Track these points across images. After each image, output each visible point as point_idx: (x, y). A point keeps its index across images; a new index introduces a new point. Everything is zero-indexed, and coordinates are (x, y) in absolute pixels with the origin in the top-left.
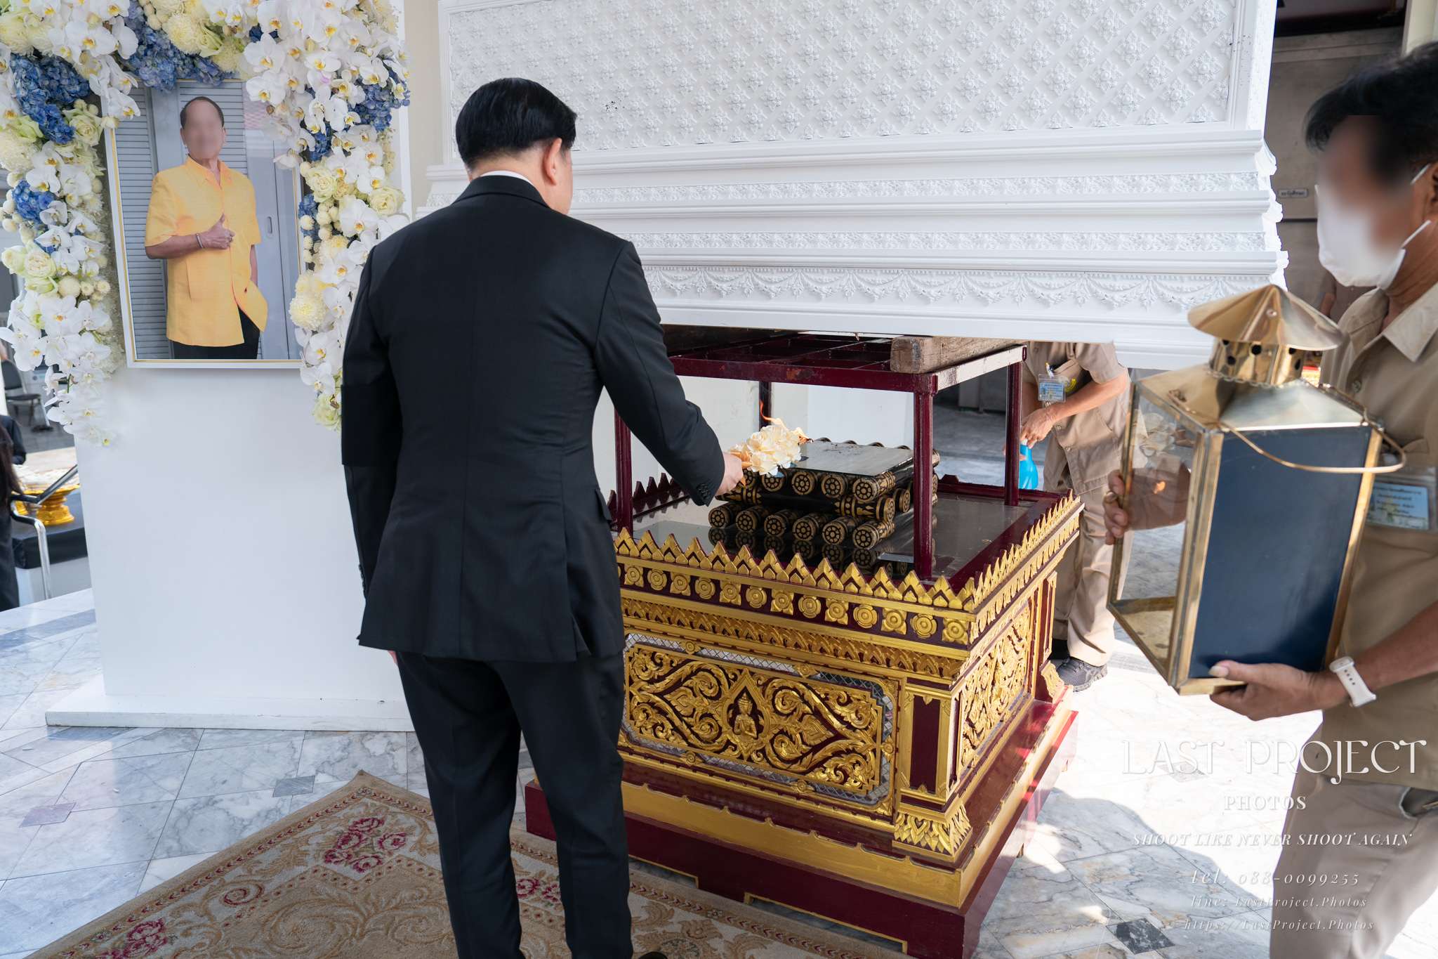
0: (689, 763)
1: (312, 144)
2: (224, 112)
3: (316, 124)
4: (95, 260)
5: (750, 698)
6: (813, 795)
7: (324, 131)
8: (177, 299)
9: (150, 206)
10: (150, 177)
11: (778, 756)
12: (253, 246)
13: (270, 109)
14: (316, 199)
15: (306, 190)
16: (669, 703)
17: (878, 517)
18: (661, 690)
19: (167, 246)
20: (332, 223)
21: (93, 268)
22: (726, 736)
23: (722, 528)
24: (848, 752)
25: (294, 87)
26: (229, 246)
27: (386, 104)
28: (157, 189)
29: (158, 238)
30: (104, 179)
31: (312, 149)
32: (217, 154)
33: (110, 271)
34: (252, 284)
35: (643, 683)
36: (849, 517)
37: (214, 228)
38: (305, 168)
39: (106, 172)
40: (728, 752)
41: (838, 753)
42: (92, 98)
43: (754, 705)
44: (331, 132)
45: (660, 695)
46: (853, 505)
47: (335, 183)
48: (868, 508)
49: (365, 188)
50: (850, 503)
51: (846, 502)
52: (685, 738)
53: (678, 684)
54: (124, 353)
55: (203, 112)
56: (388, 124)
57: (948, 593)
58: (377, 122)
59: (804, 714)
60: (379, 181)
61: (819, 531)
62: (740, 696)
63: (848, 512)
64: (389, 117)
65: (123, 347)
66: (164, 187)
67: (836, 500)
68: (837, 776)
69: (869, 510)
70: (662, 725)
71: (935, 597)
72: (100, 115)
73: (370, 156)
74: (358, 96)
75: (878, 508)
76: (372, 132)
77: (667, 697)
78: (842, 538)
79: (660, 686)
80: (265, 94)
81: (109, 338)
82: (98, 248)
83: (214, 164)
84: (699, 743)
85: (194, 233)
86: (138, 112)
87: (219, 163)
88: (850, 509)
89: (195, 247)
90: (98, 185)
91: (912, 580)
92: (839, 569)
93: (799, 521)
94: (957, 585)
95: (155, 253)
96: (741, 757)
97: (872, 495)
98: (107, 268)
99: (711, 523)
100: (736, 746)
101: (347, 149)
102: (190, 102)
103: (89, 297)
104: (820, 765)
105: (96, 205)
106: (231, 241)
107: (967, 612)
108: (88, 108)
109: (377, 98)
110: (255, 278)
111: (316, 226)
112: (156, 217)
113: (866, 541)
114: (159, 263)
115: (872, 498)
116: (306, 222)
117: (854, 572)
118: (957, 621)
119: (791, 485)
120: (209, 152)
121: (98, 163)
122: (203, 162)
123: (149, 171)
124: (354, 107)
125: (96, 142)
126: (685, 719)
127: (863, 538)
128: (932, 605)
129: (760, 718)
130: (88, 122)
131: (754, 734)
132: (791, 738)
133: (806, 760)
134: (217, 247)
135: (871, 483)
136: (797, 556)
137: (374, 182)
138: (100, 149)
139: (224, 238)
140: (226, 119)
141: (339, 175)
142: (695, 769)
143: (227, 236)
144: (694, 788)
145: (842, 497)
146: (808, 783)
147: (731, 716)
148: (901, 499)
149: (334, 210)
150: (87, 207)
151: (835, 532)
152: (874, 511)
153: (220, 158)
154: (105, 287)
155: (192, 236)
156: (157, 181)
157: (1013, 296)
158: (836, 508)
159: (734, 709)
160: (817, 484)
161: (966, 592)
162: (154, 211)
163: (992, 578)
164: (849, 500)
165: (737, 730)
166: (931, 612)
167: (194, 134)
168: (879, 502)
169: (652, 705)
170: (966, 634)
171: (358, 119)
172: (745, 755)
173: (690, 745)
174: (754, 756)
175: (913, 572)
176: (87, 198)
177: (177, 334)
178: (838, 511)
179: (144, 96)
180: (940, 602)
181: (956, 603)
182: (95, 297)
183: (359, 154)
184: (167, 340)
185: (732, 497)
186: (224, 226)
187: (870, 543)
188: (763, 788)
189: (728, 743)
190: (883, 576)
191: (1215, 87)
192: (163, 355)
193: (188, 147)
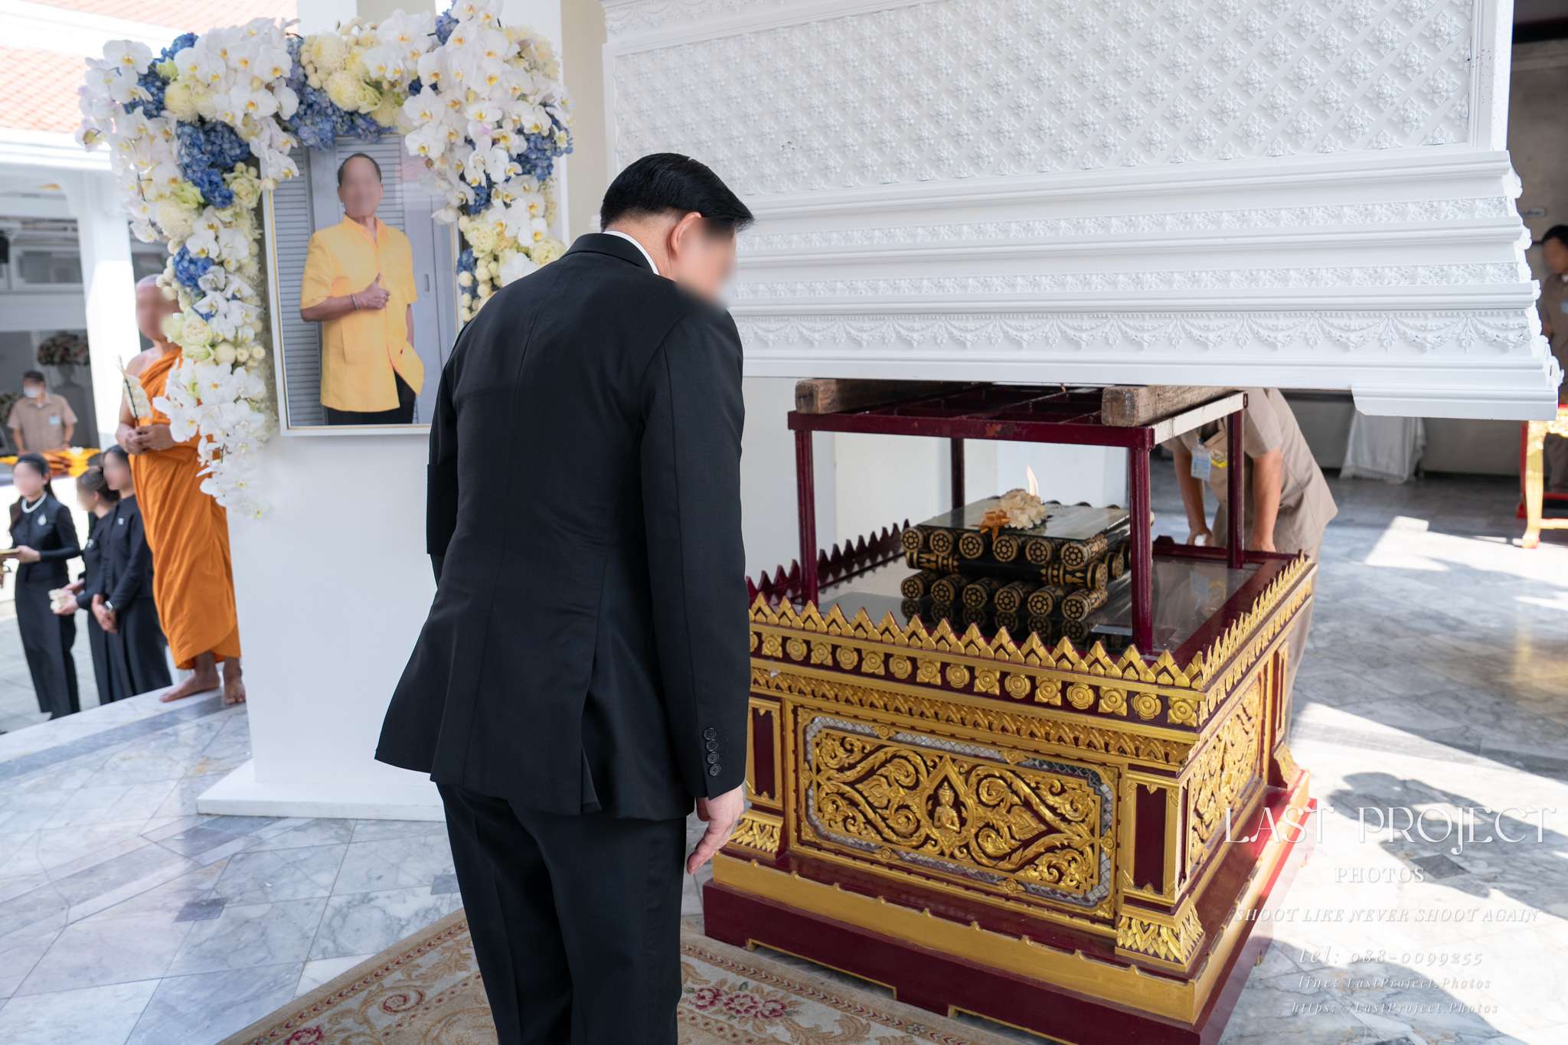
0: (884, 860)
1: (471, 199)
2: (382, 168)
3: (476, 177)
4: (251, 324)
5: (951, 787)
6: (1023, 896)
7: (484, 183)
8: (331, 363)
9: (307, 268)
10: (306, 237)
11: (984, 853)
12: (409, 306)
13: (429, 162)
14: (476, 254)
15: (465, 245)
16: (861, 793)
17: (1089, 585)
18: (851, 779)
19: (322, 308)
20: (492, 279)
21: (249, 333)
22: (923, 831)
23: (916, 599)
24: (1063, 847)
25: (453, 139)
26: (384, 305)
27: (548, 153)
28: (312, 250)
29: (313, 300)
30: (261, 242)
31: (471, 202)
32: (374, 211)
33: (265, 337)
34: (408, 345)
35: (832, 771)
36: (1057, 585)
37: (369, 289)
38: (464, 222)
39: (263, 235)
40: (929, 847)
41: (1051, 849)
42: (252, 161)
43: (956, 796)
44: (491, 184)
45: (852, 784)
46: (1061, 572)
47: (495, 237)
48: (1078, 574)
49: (526, 241)
50: (1058, 570)
51: (1053, 569)
52: (879, 832)
53: (871, 772)
54: (277, 420)
55: (361, 169)
56: (550, 173)
57: (1174, 669)
58: (539, 171)
59: (1012, 806)
60: (540, 233)
61: (1024, 601)
62: (940, 786)
63: (1056, 580)
64: (550, 166)
65: (277, 414)
66: (319, 247)
67: (1042, 567)
68: (1051, 874)
69: (1080, 578)
70: (854, 818)
71: (1158, 674)
72: (259, 177)
73: (531, 207)
74: (519, 145)
75: (1089, 575)
76: (533, 182)
77: (858, 786)
78: (1050, 609)
79: (851, 775)
80: (423, 148)
81: (263, 406)
82: (254, 311)
83: (370, 221)
84: (895, 838)
85: (349, 294)
86: (296, 172)
87: (375, 219)
88: (1058, 576)
89: (351, 308)
90: (255, 248)
91: (1133, 654)
92: (1050, 643)
93: (1001, 590)
94: (1184, 659)
95: (309, 315)
96: (942, 854)
97: (1082, 561)
98: (262, 333)
99: (904, 594)
100: (936, 841)
101: (508, 201)
102: (347, 160)
103: (244, 364)
104: (1031, 862)
105: (253, 269)
106: (387, 300)
107: (1196, 690)
108: (247, 171)
109: (539, 146)
110: (411, 338)
111: (475, 283)
112: (312, 279)
113: (1077, 611)
114: (313, 326)
115: (1082, 564)
116: (465, 278)
117: (1067, 646)
118: (1184, 701)
119: (991, 551)
120: (366, 209)
121: (255, 226)
122: (360, 219)
123: (306, 231)
124: (515, 157)
125: (254, 204)
126: (879, 811)
127: (1074, 609)
128: (1156, 683)
129: (963, 809)
130: (247, 184)
131: (956, 828)
132: (998, 831)
133: (1016, 857)
134: (372, 308)
135: (1081, 547)
136: (1003, 630)
137: (535, 235)
138: (258, 212)
139: (380, 297)
140: (383, 175)
141: (499, 229)
142: (891, 867)
143: (383, 295)
144: (890, 887)
145: (1048, 563)
146: (1018, 882)
147: (930, 807)
148: (1114, 565)
149: (493, 265)
150: (245, 270)
151: (1042, 603)
152: (1084, 578)
153: (377, 215)
154: (260, 352)
155: (347, 297)
156: (313, 241)
157: (1236, 339)
158: (1042, 575)
159: (934, 800)
160: (1021, 549)
161: (1194, 668)
162: (310, 271)
163: (1221, 651)
164: (1056, 566)
165: (937, 824)
166: (1154, 691)
167: (350, 191)
168: (1090, 569)
169: (842, 795)
170: (1194, 715)
171: (518, 168)
172: (947, 852)
173: (885, 840)
174: (957, 852)
175: (1133, 646)
176: (245, 261)
177: (330, 401)
178: (1044, 579)
179: (303, 156)
180: (1165, 679)
181: (1184, 680)
182: (250, 363)
183: (520, 205)
184: (320, 406)
185: (926, 565)
186: (380, 285)
187: (1081, 614)
188: (967, 888)
189: (928, 838)
190: (1099, 651)
191: (1454, 105)
192: (317, 421)
193: (345, 206)
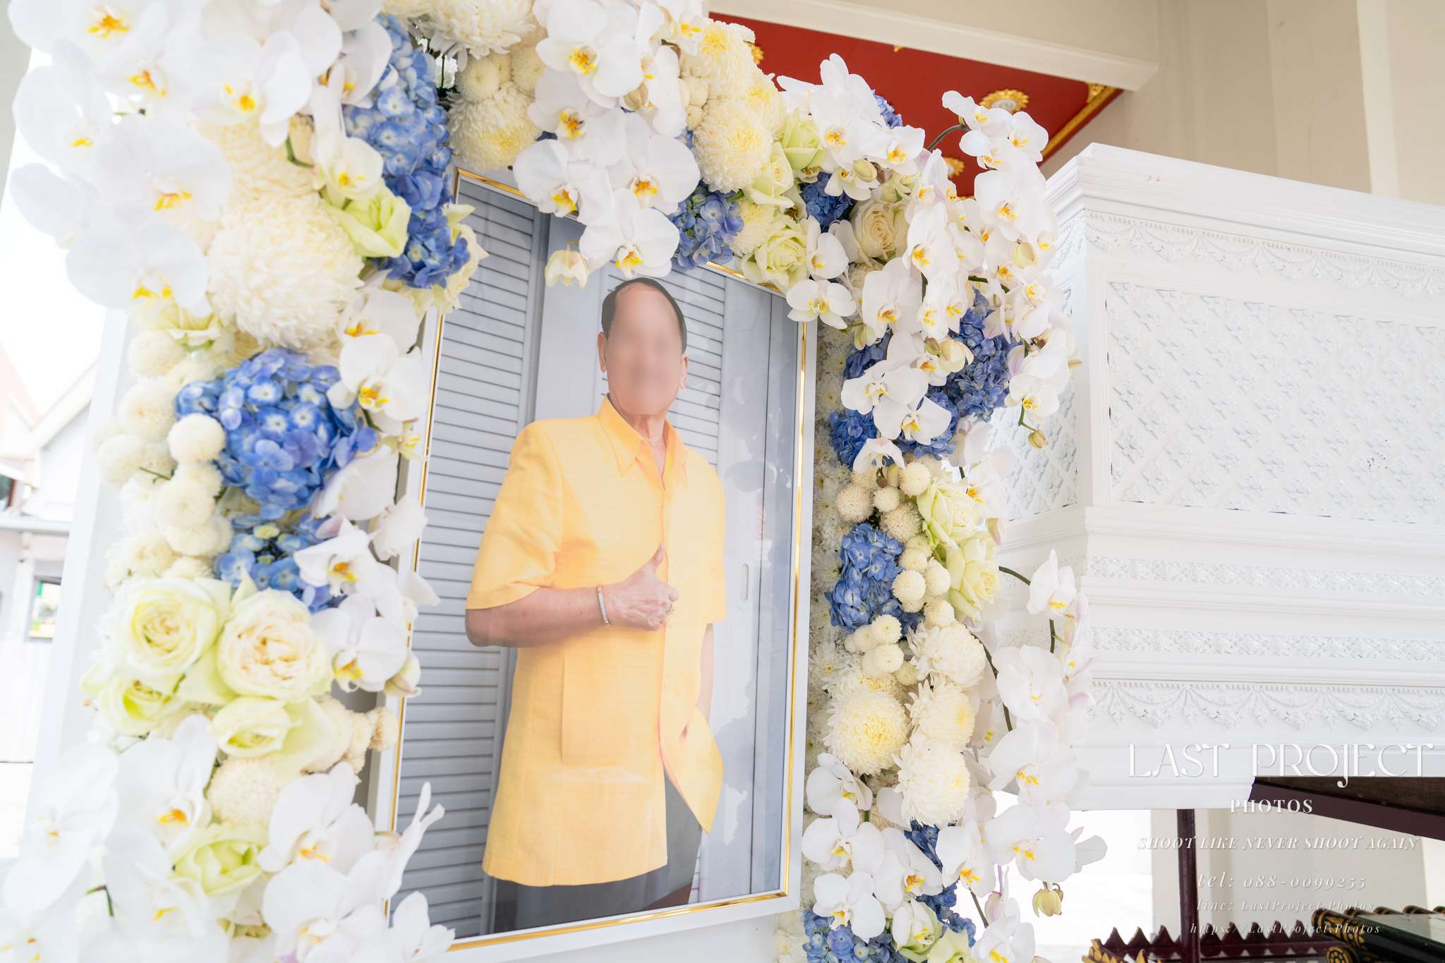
8: (527, 758)
9: (499, 504)
10: (511, 429)
12: (709, 627)
19: (524, 614)
26: (663, 622)
28: (521, 461)
29: (502, 589)
32: (665, 409)
34: (698, 717)
37: (637, 577)
55: (647, 314)
66: (541, 460)
83: (656, 428)
85: (595, 585)
87: (666, 425)
89: (593, 622)
95: (494, 628)
102: (626, 284)
106: (668, 611)
110: (706, 701)
112: (509, 533)
114: (494, 657)
120: (651, 399)
122: (635, 418)
123: (511, 413)
134: (634, 626)
139: (655, 602)
140: (691, 339)
143: (662, 598)
153: (669, 417)
155: (584, 591)
156: (526, 442)
162: (507, 515)
167: (625, 352)
177: (509, 858)
184: (482, 879)
186: (660, 573)
192: (467, 926)
193: (610, 380)
